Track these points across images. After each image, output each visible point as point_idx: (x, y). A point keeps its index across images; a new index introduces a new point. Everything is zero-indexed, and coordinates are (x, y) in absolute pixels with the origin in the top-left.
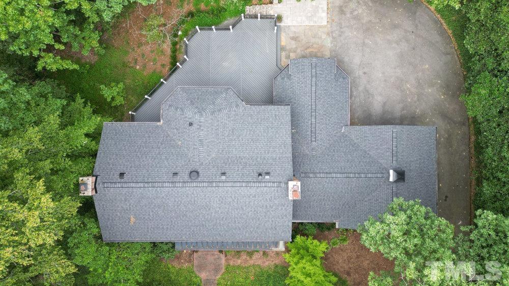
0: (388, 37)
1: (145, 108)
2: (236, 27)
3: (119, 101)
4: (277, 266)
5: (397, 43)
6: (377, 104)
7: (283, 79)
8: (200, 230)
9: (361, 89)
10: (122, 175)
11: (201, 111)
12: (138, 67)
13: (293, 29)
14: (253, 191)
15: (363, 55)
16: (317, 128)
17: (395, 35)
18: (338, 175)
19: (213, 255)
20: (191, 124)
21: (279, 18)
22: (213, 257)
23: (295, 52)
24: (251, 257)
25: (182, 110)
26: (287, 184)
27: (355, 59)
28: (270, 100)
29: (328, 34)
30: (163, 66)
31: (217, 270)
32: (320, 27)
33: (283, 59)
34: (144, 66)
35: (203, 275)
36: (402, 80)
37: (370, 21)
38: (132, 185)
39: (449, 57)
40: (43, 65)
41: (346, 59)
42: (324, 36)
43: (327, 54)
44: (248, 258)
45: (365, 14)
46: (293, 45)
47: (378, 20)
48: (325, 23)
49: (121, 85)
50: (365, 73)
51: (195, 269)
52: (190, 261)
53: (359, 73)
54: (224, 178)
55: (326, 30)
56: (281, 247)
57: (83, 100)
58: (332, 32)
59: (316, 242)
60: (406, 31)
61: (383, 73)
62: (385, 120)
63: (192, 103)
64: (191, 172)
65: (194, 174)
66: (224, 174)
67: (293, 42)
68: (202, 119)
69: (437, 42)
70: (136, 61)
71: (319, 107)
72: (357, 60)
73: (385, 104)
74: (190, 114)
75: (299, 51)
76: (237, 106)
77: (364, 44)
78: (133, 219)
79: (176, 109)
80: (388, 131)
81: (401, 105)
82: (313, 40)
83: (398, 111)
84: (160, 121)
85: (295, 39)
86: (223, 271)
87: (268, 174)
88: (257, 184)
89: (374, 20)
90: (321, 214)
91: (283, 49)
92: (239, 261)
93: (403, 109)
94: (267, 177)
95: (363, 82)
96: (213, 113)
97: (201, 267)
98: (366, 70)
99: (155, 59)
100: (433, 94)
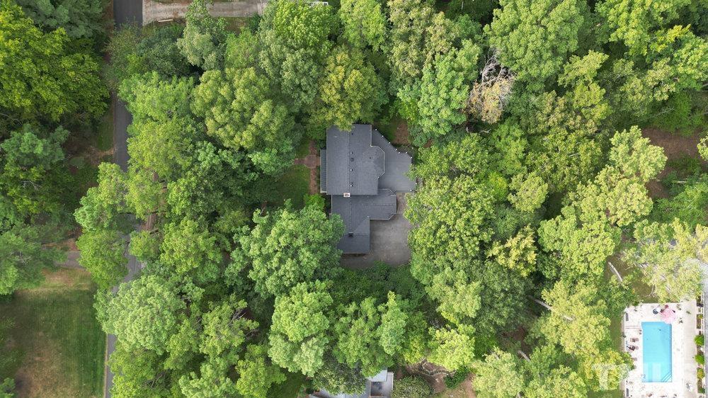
1: (378, 136)
4: (311, 190)
6: (380, 233)
7: (388, 193)
9: (386, 226)
11: (375, 161)
14: (346, 180)
15: (400, 228)
16: (369, 206)
19: (315, 163)
20: (370, 158)
26: (349, 192)
28: (380, 187)
31: (308, 165)
33: (398, 194)
35: (306, 159)
36: (389, 244)
41: (398, 220)
43: (400, 213)
44: (313, 178)
51: (308, 155)
52: (312, 153)
53: (393, 226)
54: (351, 170)
56: (321, 192)
61: (393, 236)
62: (372, 236)
63: (378, 158)
65: (352, 159)
67: (405, 198)
68: (372, 162)
71: (377, 207)
72: (398, 225)
74: (374, 157)
75: (401, 200)
76: (377, 175)
79: (376, 152)
80: (368, 232)
83: (376, 241)
84: (372, 145)
86: (308, 167)
87: (353, 186)
88: (349, 182)
91: (404, 193)
92: (312, 174)
94: (351, 185)
96: (374, 166)
97: (309, 158)
98: (394, 228)
100: (384, 257)
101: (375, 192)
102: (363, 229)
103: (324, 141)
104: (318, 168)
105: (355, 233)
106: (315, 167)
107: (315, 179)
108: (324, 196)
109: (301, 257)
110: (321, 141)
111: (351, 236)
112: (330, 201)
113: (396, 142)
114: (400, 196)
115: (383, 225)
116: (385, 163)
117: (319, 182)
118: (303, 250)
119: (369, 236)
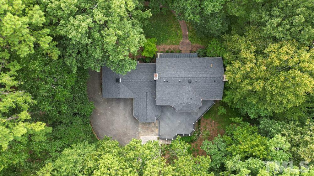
0: (117, 131)
1: (209, 105)
2: (175, 136)
3: (220, 108)
4: (160, 45)
5: (114, 129)
6: (122, 106)
7: (158, 115)
8: (188, 62)
9: (128, 112)
10: (215, 82)
11: (187, 103)
12: (214, 121)
13: (153, 135)
14: (170, 76)
15: (127, 124)
16: (146, 97)
17: (115, 132)
18: (139, 80)
19: (184, 49)
20: (191, 99)
21: (158, 139)
22: (184, 48)
23: (152, 126)
24: (169, 48)
25: (194, 104)
26: (158, 78)
27: (130, 123)
28: (162, 108)
29: (140, 133)
30: (204, 122)
31: (182, 43)
32: (143, 136)
33: (157, 123)
34: (211, 122)
35: (188, 41)
36: (112, 115)
37: (124, 138)
38: (211, 78)
39: (95, 124)
40: (241, 119)
41: (133, 123)
42: (142, 132)
43: (140, 125)
44: (170, 48)
45: (126, 140)
46: (153, 129)
47: (121, 138)
48: (141, 137)
49: (219, 114)
50: (126, 118)
51: (191, 43)
52: (193, 46)
53: (128, 118)
54: (180, 81)
55: (141, 134)
56: (159, 54)
57: (232, 108)
58: (138, 133)
59: (146, 56)
60: (111, 134)
61: (119, 118)
62: (119, 100)
63: (191, 106)
64: (191, 82)
65: (190, 82)
66: (180, 82)
67: (153, 130)
68: (187, 100)
69: (99, 129)
70: (214, 124)
71: (145, 105)
72: (129, 123)
73: (119, 106)
74: (192, 102)
75: (151, 126)
76: (175, 105)
77: (126, 129)
78: (211, 66)
79: (196, 104)
80: (121, 96)
81: (113, 106)
82: (146, 130)
83: (114, 104)
84: (202, 100)
85: (152, 131)
86: (180, 43)
87: (165, 82)
88: (168, 78)
89: (123, 138)
90: (144, 66)
91: (157, 127)
92: (174, 47)
93: (112, 104)
94: (165, 81)
95: (127, 115)
96: (183, 103)
97: (188, 44)
98: (126, 119)
99: (207, 124)
100: (101, 110)
101: (158, 103)
102: (124, 92)
103: (205, 56)
104: (181, 51)
105: (121, 85)
106: (180, 49)
107: (170, 49)
108: (155, 56)
109: (80, 17)
110: (205, 54)
111: (118, 81)
112: (150, 62)
113: (202, 120)
114: (155, 124)
115: (129, 109)
116: (185, 112)
117: (167, 52)
118: (90, 20)
119: (118, 97)
